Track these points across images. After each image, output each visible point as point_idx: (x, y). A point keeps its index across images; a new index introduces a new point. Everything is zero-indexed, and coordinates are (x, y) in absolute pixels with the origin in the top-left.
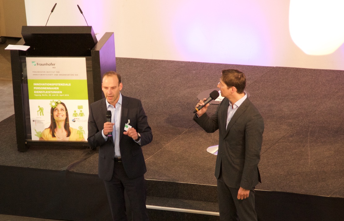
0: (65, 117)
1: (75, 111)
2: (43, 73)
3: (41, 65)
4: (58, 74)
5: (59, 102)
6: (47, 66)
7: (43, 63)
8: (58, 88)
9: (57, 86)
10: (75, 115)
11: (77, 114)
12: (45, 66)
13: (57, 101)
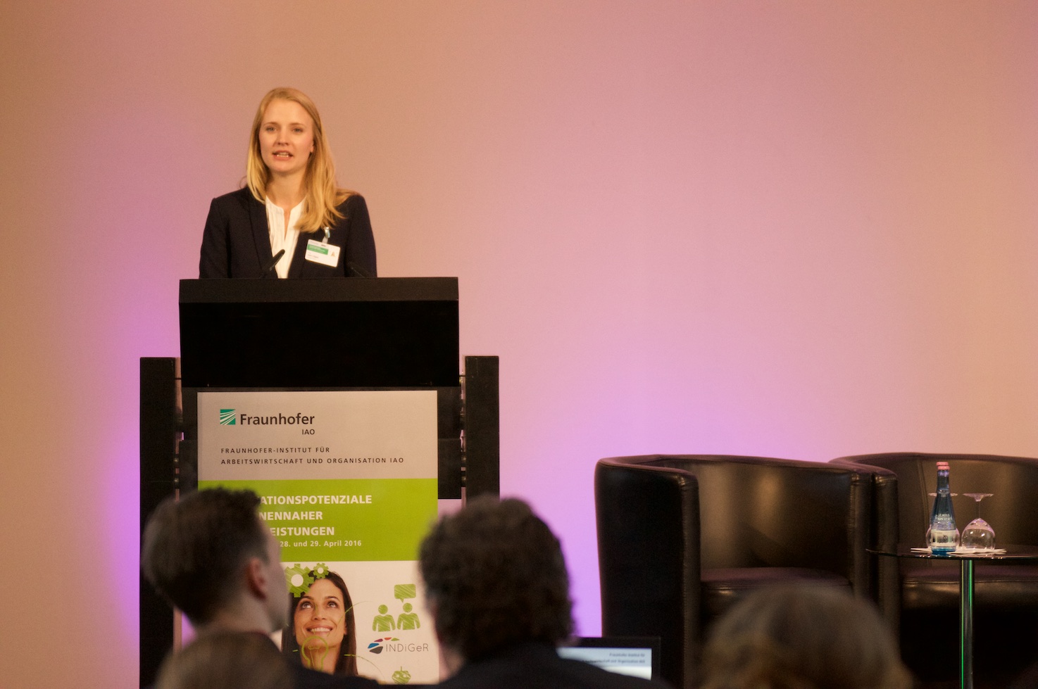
0: (338, 635)
1: (383, 609)
2: (261, 456)
3: (258, 421)
4: (325, 456)
5: (321, 571)
6: (284, 427)
7: (264, 414)
8: (319, 515)
9: (317, 507)
10: (383, 622)
11: (389, 618)
12: (273, 427)
13: (311, 566)
